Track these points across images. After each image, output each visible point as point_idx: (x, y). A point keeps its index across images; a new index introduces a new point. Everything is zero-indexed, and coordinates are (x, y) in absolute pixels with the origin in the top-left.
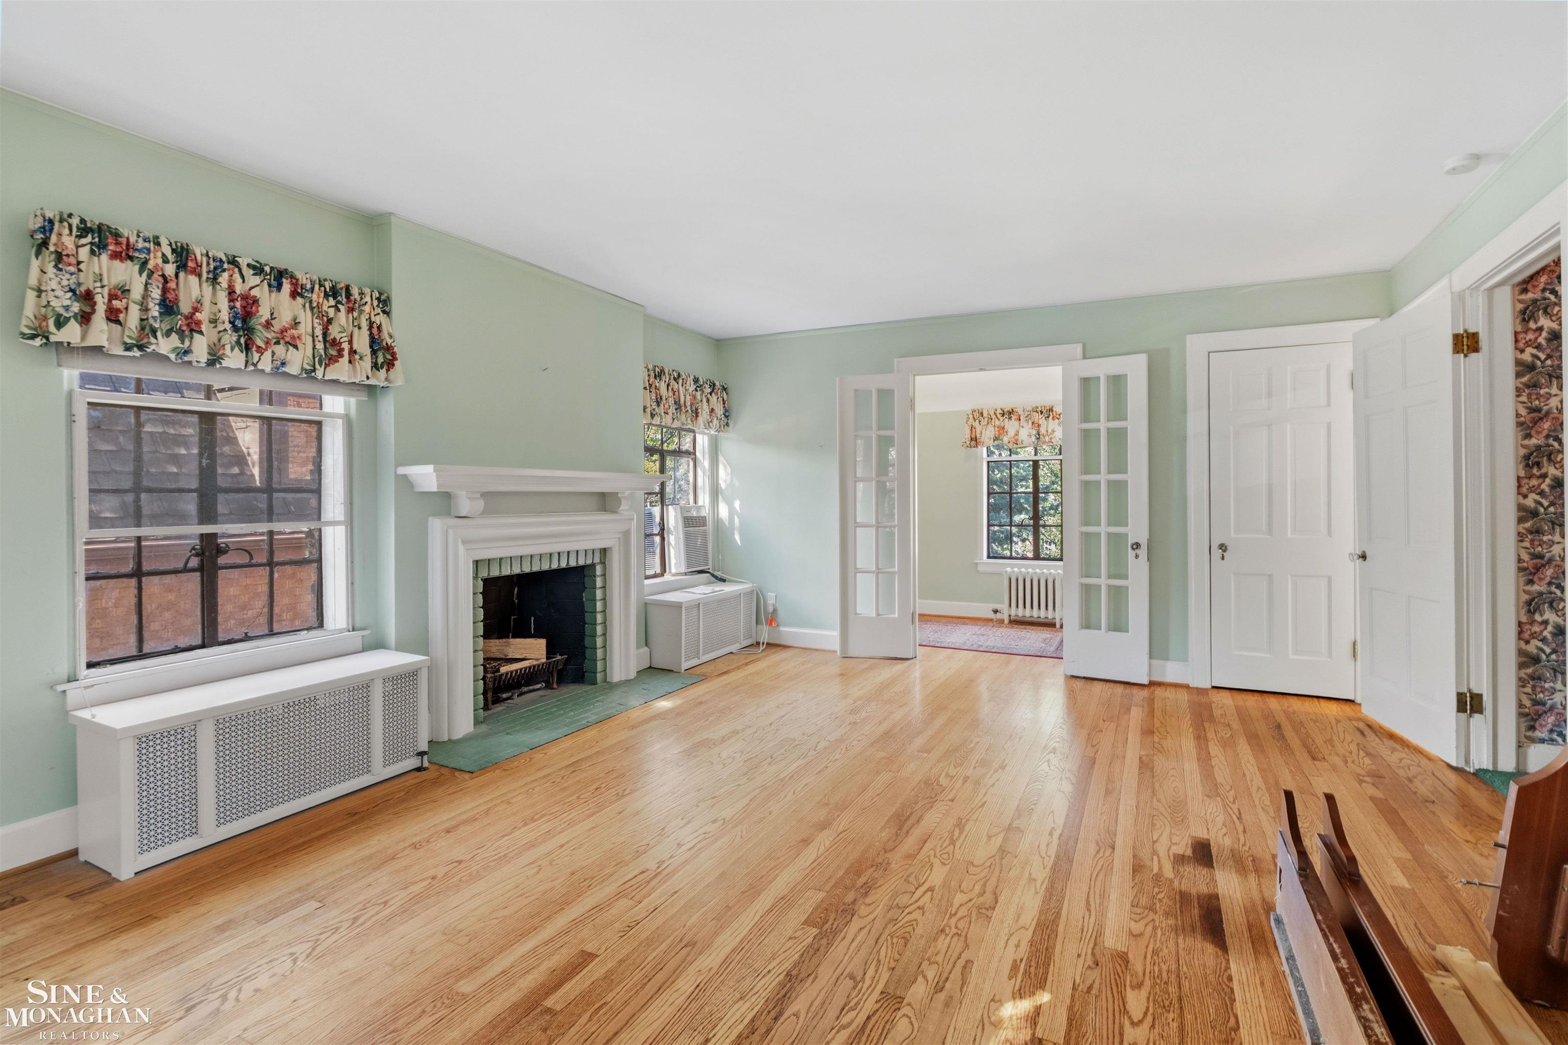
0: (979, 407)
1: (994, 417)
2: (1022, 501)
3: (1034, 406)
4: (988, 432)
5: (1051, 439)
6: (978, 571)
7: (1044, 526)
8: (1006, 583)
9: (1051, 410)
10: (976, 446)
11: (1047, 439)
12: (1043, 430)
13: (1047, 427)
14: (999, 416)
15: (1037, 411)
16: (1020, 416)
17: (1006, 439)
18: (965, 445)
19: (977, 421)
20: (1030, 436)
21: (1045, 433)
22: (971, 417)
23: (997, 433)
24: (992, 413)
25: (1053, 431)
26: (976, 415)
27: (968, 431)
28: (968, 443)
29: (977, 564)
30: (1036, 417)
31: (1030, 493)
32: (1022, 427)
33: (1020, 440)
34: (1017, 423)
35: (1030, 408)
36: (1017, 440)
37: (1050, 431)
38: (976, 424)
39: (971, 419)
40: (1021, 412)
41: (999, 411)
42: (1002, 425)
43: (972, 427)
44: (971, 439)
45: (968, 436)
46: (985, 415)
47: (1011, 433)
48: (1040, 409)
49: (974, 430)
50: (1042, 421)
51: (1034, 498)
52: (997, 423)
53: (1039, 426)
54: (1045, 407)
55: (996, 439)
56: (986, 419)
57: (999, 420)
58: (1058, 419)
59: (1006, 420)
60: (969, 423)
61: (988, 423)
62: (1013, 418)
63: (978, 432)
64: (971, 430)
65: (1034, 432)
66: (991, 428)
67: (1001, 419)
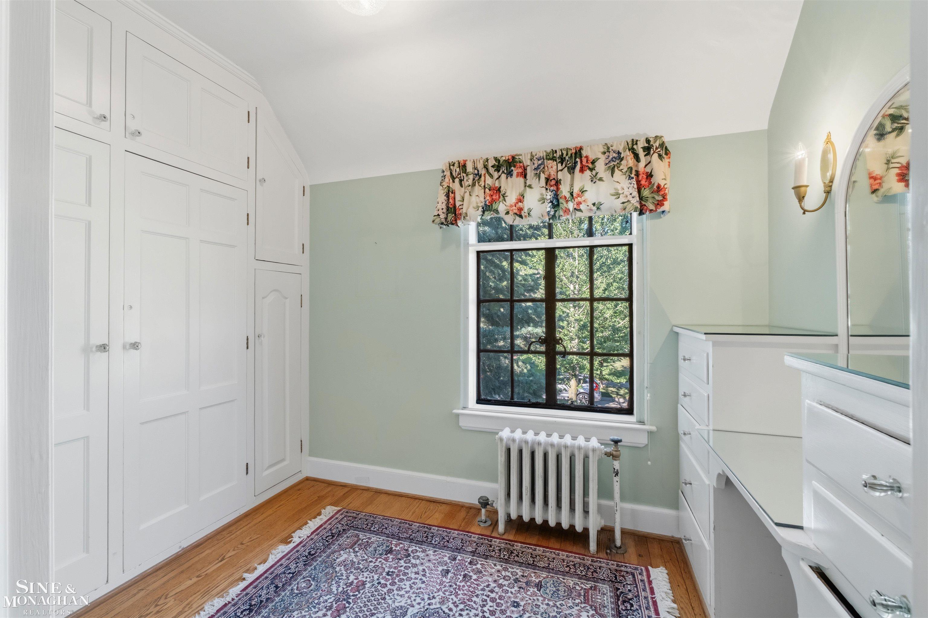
0: (461, 159)
1: (483, 172)
2: (530, 311)
3: (549, 150)
4: (474, 199)
5: (579, 203)
6: (460, 427)
7: (565, 354)
8: (501, 459)
9: (578, 152)
10: (454, 223)
11: (571, 206)
12: (564, 190)
13: (572, 185)
14: (491, 170)
15: (553, 159)
16: (525, 169)
17: (502, 207)
18: (438, 220)
19: (457, 180)
20: (543, 200)
21: (568, 195)
22: (448, 173)
23: (488, 198)
24: (480, 166)
25: (583, 191)
26: (456, 169)
27: (442, 198)
28: (443, 216)
29: (458, 415)
30: (552, 167)
31: (541, 300)
32: (530, 187)
33: (526, 210)
34: (521, 180)
35: (542, 154)
36: (521, 209)
37: (576, 190)
38: (456, 186)
39: (448, 179)
40: (527, 162)
41: (492, 162)
42: (497, 185)
43: (449, 193)
44: (448, 208)
45: (442, 205)
46: (470, 168)
47: (512, 198)
48: (559, 154)
49: (451, 195)
50: (564, 176)
51: (547, 309)
52: (489, 181)
53: (558, 183)
54: (567, 150)
55: (487, 208)
56: (471, 177)
57: (491, 176)
58: (591, 170)
59: (504, 176)
60: (445, 184)
61: (474, 185)
62: (515, 173)
63: (458, 198)
64: (448, 195)
65: (549, 196)
66: (478, 190)
67: (496, 175)
